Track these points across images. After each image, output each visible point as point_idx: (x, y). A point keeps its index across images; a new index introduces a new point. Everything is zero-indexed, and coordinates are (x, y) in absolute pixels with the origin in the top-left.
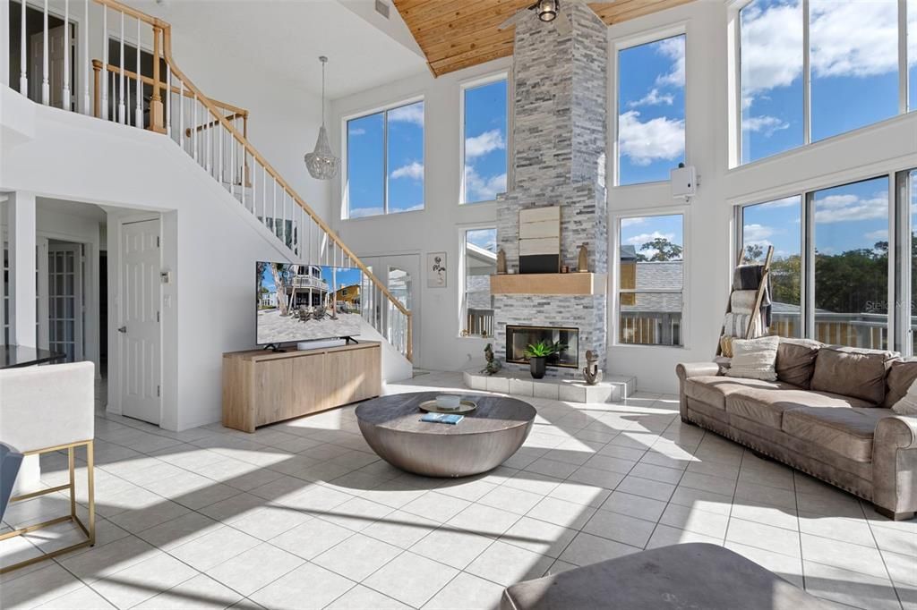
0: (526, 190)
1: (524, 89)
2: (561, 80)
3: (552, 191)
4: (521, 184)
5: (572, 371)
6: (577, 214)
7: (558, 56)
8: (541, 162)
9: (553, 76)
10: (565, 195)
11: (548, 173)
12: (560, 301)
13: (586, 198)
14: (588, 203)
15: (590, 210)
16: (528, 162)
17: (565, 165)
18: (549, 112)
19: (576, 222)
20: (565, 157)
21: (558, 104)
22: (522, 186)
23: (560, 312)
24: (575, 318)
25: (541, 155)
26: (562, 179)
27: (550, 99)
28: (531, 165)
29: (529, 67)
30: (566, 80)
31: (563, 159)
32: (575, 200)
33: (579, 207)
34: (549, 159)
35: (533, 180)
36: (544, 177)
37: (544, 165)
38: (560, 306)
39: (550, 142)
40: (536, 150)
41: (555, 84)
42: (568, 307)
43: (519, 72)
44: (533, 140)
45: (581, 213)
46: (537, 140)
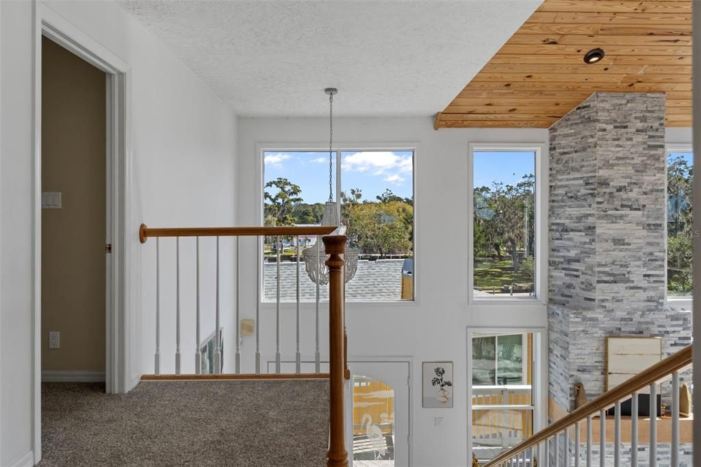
0: (609, 311)
1: (608, 190)
2: (652, 191)
3: (642, 316)
4: (604, 304)
6: (672, 345)
7: (649, 162)
8: (628, 281)
9: (643, 183)
10: (657, 323)
11: (636, 295)
13: (680, 329)
14: (684, 333)
15: (686, 342)
16: (612, 278)
17: (656, 288)
18: (637, 224)
20: (655, 279)
21: (648, 217)
22: (605, 307)
25: (628, 273)
26: (655, 304)
27: (639, 210)
28: (615, 282)
29: (613, 165)
30: (657, 191)
31: (655, 282)
32: (669, 329)
33: (673, 338)
34: (637, 278)
35: (617, 301)
36: (633, 299)
37: (632, 285)
38: (658, 453)
39: (639, 259)
40: (621, 266)
41: (645, 193)
42: (666, 453)
43: (600, 168)
44: (618, 254)
45: (675, 345)
46: (623, 254)
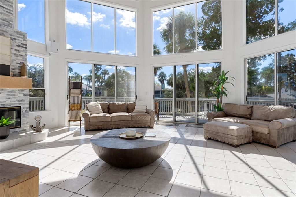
5: (18, 129)
6: (17, 46)
10: (9, 33)
12: (9, 92)
13: (22, 39)
14: (23, 42)
15: (24, 46)
17: (9, 16)
19: (16, 50)
23: (9, 98)
24: (19, 101)
26: (7, 23)
31: (7, 12)
32: (15, 38)
33: (18, 43)
38: (9, 95)
42: (14, 95)
45: (19, 46)
